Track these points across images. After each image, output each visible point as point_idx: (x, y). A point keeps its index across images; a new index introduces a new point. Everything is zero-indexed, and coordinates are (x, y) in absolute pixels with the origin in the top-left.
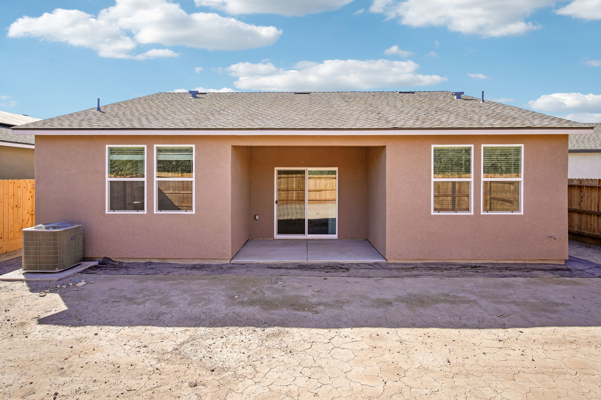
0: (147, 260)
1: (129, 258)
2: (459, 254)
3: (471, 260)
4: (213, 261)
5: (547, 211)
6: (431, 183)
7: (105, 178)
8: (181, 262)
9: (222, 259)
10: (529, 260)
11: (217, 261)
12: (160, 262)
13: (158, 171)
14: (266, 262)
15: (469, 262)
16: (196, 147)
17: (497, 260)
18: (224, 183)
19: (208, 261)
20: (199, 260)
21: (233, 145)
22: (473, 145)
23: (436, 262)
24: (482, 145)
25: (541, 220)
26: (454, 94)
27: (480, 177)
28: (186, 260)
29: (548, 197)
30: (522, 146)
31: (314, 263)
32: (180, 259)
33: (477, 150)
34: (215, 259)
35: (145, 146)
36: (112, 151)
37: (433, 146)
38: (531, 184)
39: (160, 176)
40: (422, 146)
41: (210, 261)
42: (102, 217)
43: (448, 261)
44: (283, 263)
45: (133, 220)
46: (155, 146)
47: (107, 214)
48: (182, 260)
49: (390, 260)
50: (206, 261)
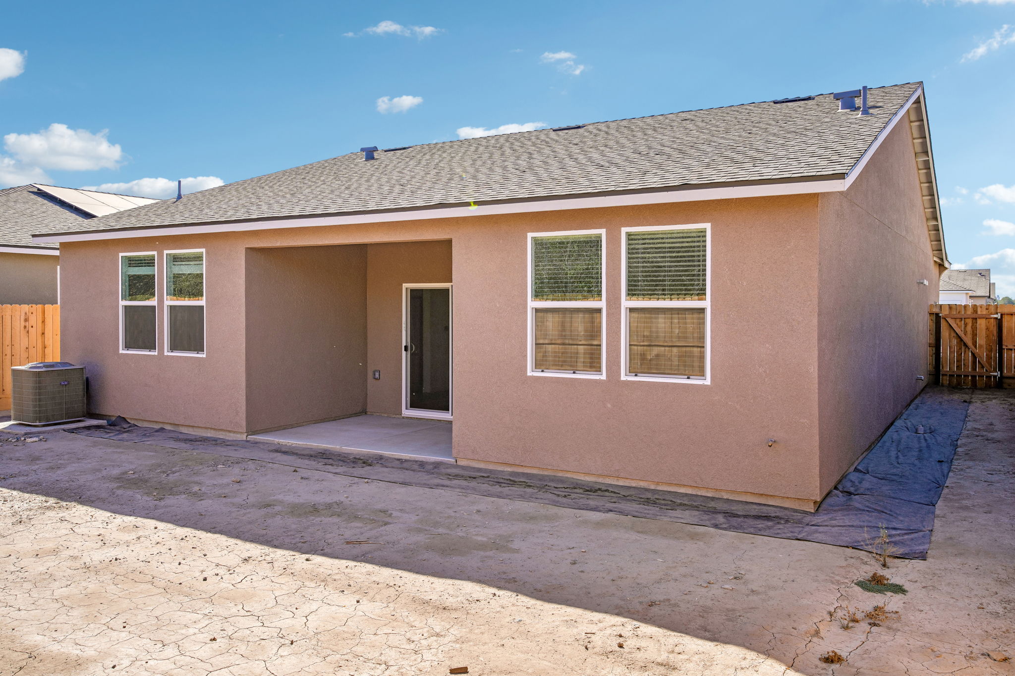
0: (160, 425)
1: (142, 420)
2: (578, 461)
3: (600, 475)
4: (228, 434)
5: (766, 380)
6: (526, 312)
7: (119, 301)
8: (194, 431)
9: (236, 433)
10: (727, 491)
11: (232, 434)
12: (172, 429)
15: (600, 480)
16: (207, 252)
17: (658, 483)
18: (237, 309)
19: (222, 434)
20: (212, 431)
21: (247, 247)
22: (605, 230)
23: (538, 473)
24: (622, 228)
25: (752, 401)
27: (619, 299)
28: (200, 430)
29: (767, 345)
30: (707, 226)
32: (193, 427)
33: (614, 240)
34: (229, 431)
35: (156, 253)
36: (132, 262)
37: (530, 235)
38: (728, 315)
40: (511, 237)
41: (224, 433)
42: (117, 358)
43: (560, 474)
45: (145, 363)
47: (121, 354)
48: (195, 429)
49: (462, 461)
50: (221, 433)
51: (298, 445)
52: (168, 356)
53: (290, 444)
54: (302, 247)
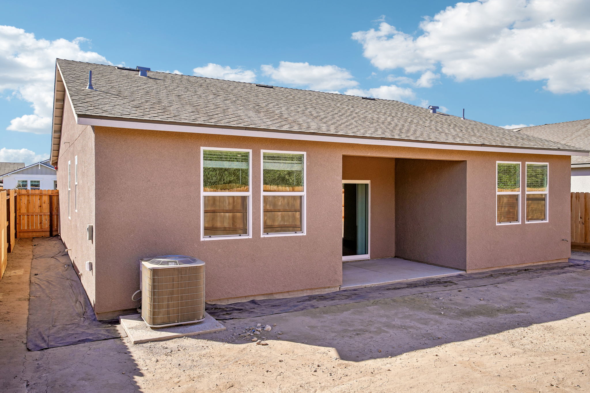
0: (251, 298)
1: (228, 299)
3: (519, 264)
4: (323, 290)
7: (200, 192)
8: (290, 295)
9: (332, 287)
11: (327, 290)
12: (265, 298)
13: (265, 183)
14: (373, 285)
16: (308, 155)
18: (336, 198)
19: (318, 291)
20: (308, 291)
21: (343, 154)
22: (521, 162)
24: (526, 162)
25: (558, 227)
26: (431, 107)
27: (525, 191)
28: (295, 293)
29: (561, 207)
30: (548, 164)
31: (412, 281)
32: (288, 292)
33: (524, 167)
34: (325, 288)
35: (250, 151)
36: (208, 156)
38: (552, 197)
39: (267, 189)
40: (490, 162)
41: (320, 290)
42: (196, 246)
44: (387, 284)
45: (236, 247)
46: (262, 151)
47: (203, 241)
48: (291, 293)
49: (469, 271)
50: (316, 290)
51: (379, 285)
52: (264, 237)
53: (374, 285)
54: (386, 158)
